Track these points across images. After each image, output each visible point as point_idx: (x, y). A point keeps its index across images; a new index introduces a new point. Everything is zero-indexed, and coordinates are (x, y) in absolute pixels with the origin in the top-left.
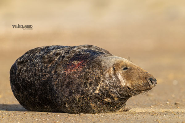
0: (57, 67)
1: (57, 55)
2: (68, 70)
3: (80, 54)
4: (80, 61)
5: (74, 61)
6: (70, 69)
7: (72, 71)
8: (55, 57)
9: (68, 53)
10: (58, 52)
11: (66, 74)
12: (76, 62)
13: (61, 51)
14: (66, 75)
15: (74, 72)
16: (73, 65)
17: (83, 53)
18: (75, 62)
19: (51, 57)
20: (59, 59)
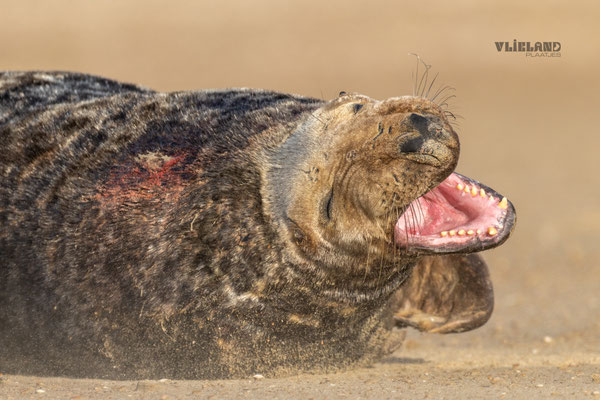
0: (64, 178)
1: (71, 126)
2: (113, 191)
3: (173, 123)
4: (171, 154)
5: (144, 152)
6: (119, 188)
7: (134, 196)
8: (59, 137)
9: (120, 117)
10: (80, 114)
11: (97, 211)
12: (151, 156)
13: (92, 114)
14: (101, 214)
15: (144, 205)
16: (137, 169)
17: (186, 118)
18: (151, 159)
19: (41, 135)
20: (78, 145)
